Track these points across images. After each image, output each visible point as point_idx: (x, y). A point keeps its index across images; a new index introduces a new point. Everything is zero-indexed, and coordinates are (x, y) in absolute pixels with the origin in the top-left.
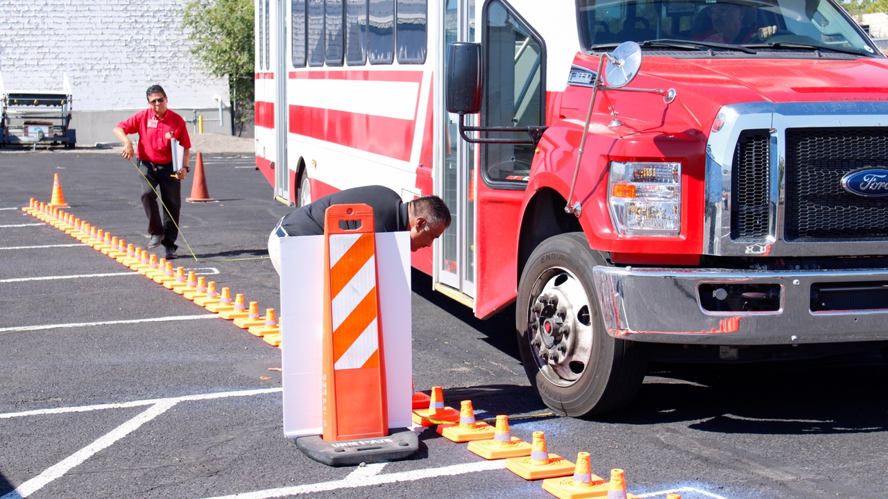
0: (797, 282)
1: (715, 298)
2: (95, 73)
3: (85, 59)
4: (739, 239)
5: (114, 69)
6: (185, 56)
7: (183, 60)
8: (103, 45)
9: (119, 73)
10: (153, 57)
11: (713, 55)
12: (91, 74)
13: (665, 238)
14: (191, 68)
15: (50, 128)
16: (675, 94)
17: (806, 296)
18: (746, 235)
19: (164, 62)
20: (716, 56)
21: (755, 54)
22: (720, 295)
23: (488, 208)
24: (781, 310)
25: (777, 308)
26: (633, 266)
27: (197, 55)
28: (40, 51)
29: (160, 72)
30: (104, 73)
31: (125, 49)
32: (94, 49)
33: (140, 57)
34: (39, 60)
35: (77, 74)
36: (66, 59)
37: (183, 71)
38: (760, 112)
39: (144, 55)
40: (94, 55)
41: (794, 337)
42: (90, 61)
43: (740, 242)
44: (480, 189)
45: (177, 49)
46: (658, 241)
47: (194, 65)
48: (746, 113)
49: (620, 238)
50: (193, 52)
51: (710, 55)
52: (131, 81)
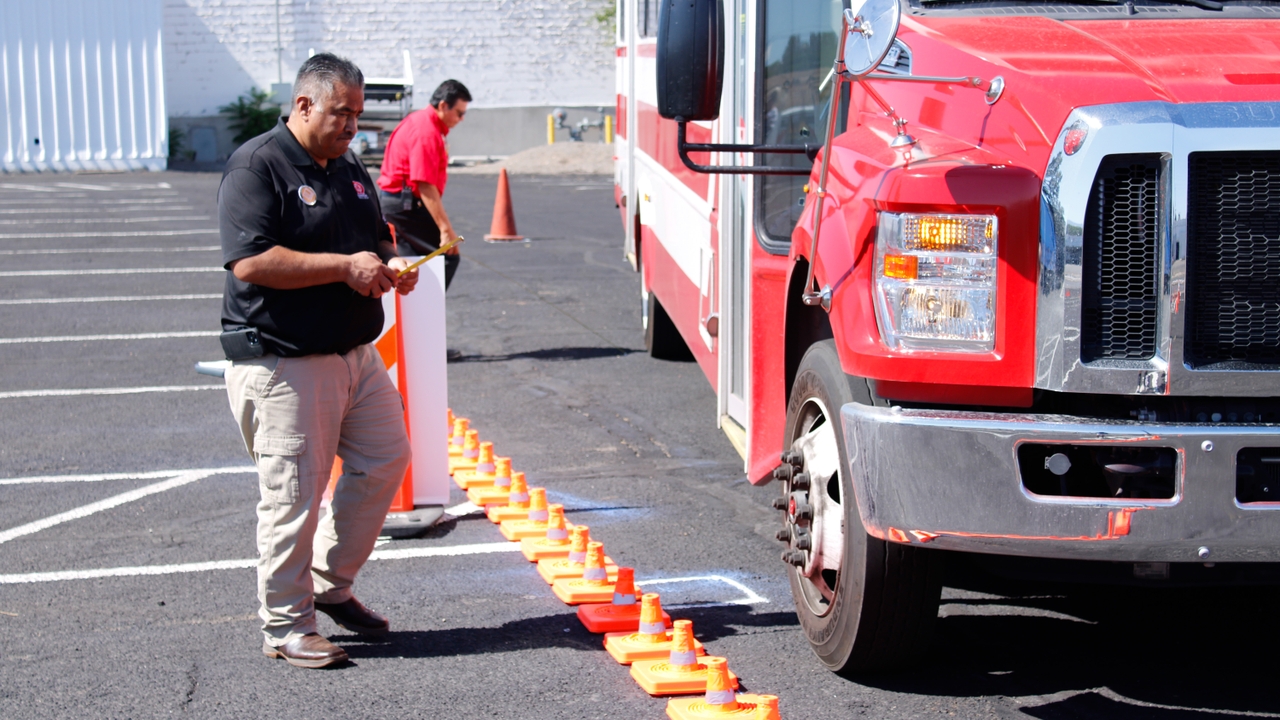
0: (1208, 446)
1: (1048, 470)
2: (453, 52)
3: (438, 31)
4: (1099, 361)
5: (482, 46)
6: (589, 26)
7: (587, 32)
8: (465, 11)
9: (489, 51)
10: (540, 28)
11: (1134, 12)
12: (447, 53)
13: (971, 356)
14: (598, 44)
15: (379, 135)
16: (1003, 85)
17: (1229, 472)
18: (1113, 354)
19: (557, 35)
20: (1141, 14)
21: (1220, 9)
22: (1058, 465)
23: (765, 286)
24: (1176, 499)
25: (1169, 494)
26: (905, 405)
27: (604, 23)
28: (372, 19)
29: (553, 50)
30: (467, 52)
31: (497, 17)
32: (453, 17)
33: (522, 27)
34: (370, 32)
35: (426, 55)
36: (410, 32)
37: (585, 49)
38: (1140, 122)
39: (529, 25)
40: (452, 26)
41: (1203, 550)
42: (446, 35)
43: (1098, 367)
44: (756, 254)
45: (576, 15)
46: (951, 362)
47: (603, 40)
48: (1113, 122)
49: (892, 353)
50: (600, 19)
51: (1127, 13)
52: (506, 63)
